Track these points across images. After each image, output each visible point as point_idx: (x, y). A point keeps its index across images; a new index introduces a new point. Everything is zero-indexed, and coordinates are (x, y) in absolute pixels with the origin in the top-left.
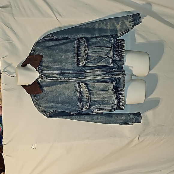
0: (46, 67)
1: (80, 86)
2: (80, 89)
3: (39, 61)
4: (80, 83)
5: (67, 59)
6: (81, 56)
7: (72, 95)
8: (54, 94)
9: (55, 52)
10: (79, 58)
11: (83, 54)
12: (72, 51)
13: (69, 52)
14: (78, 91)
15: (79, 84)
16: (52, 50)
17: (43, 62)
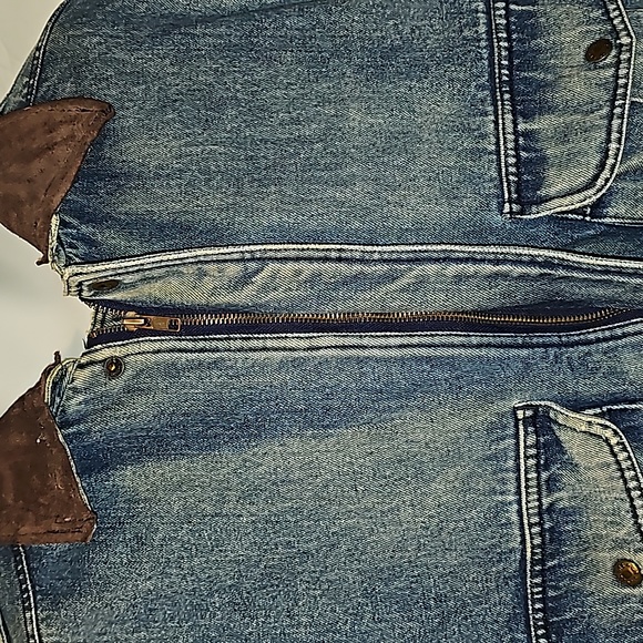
0: (161, 228)
1: (550, 451)
2: (552, 484)
3: (62, 153)
4: (563, 415)
5: (400, 142)
6: (551, 110)
7: (452, 559)
8: (238, 548)
9: (262, 73)
10: (527, 135)
11: (580, 85)
12: (448, 60)
13: (419, 69)
14: (520, 506)
15: (540, 421)
16: (230, 51)
17: (128, 176)
